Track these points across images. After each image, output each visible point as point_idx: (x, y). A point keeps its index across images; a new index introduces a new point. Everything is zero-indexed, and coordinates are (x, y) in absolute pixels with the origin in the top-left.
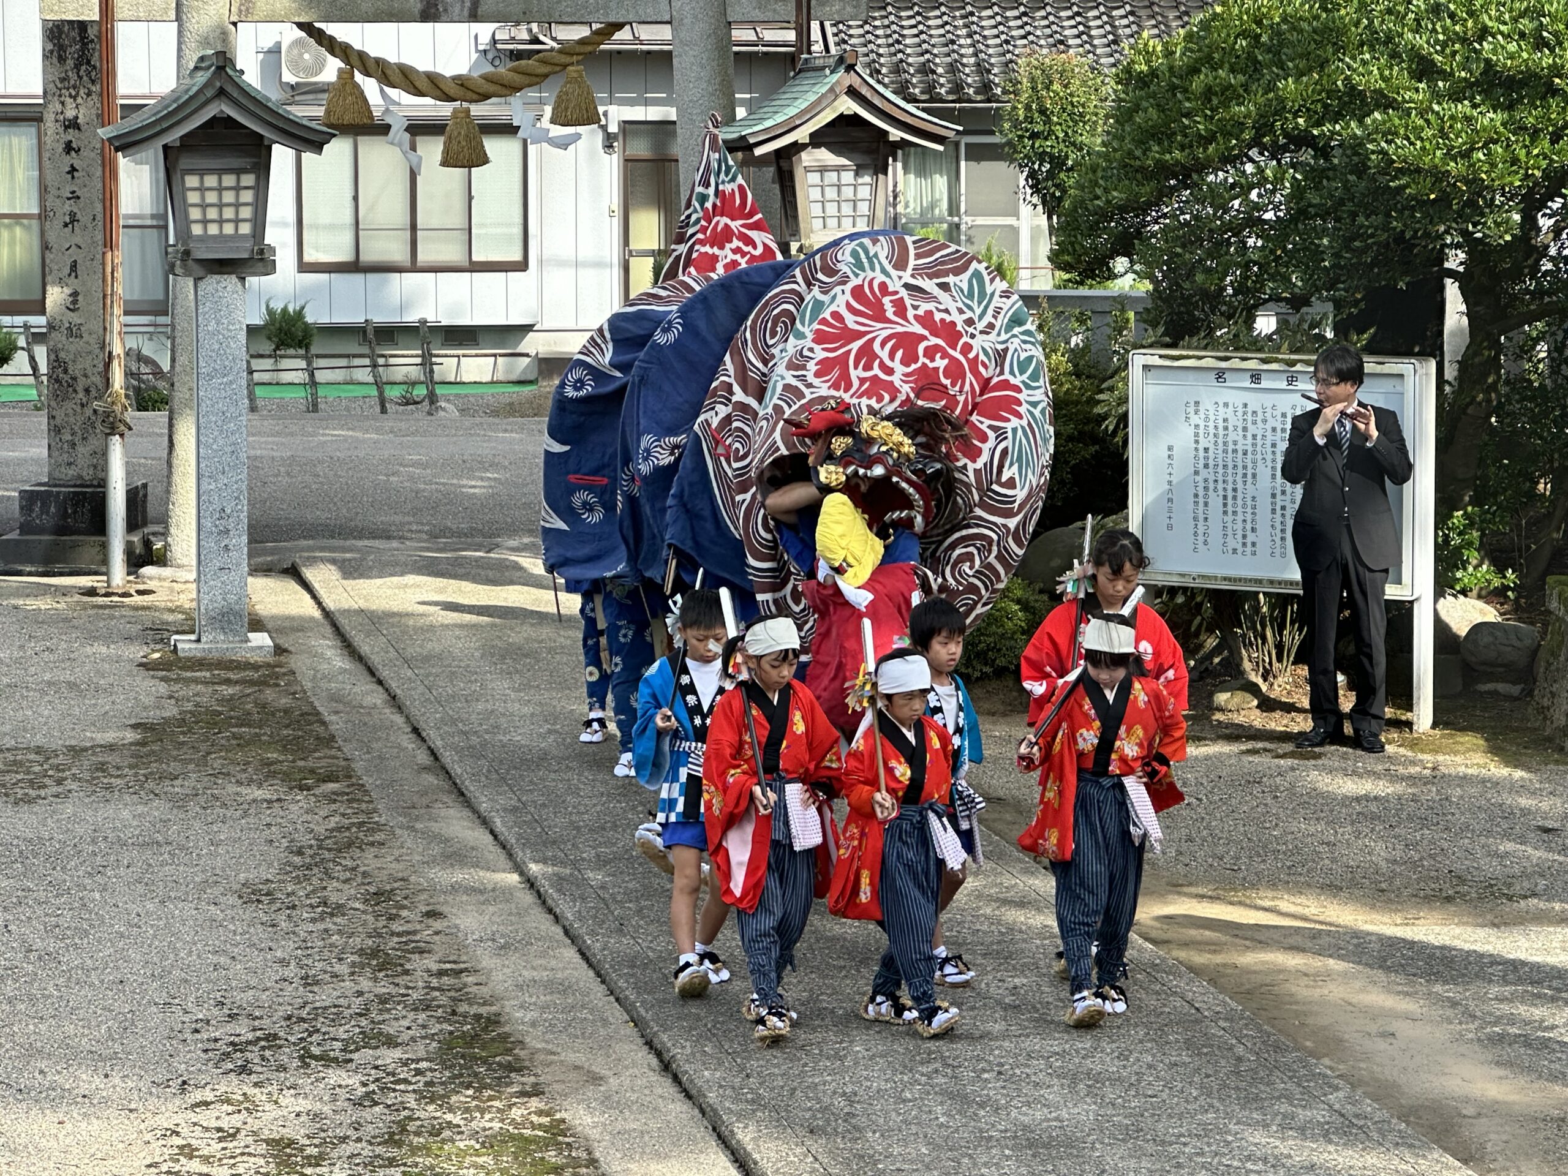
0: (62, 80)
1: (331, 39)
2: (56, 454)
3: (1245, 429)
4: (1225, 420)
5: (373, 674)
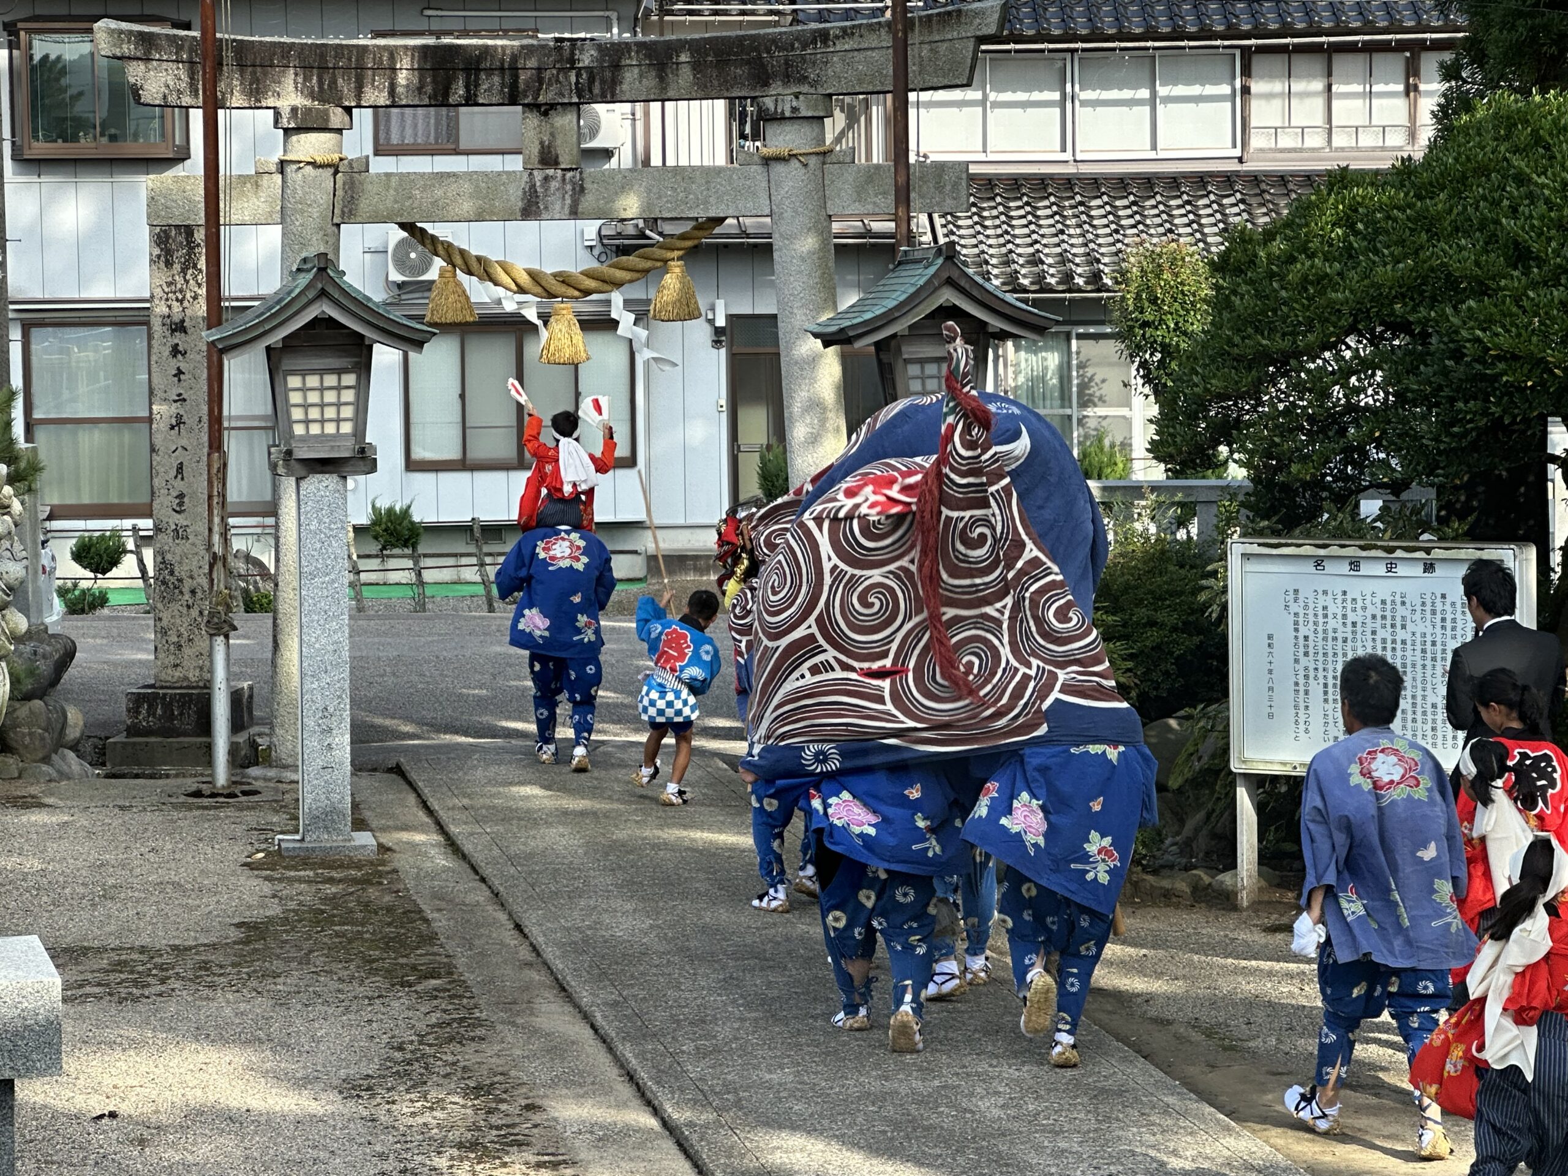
0: (169, 284)
1: (434, 239)
2: (162, 655)
3: (1344, 616)
4: (1325, 608)
5: (476, 872)
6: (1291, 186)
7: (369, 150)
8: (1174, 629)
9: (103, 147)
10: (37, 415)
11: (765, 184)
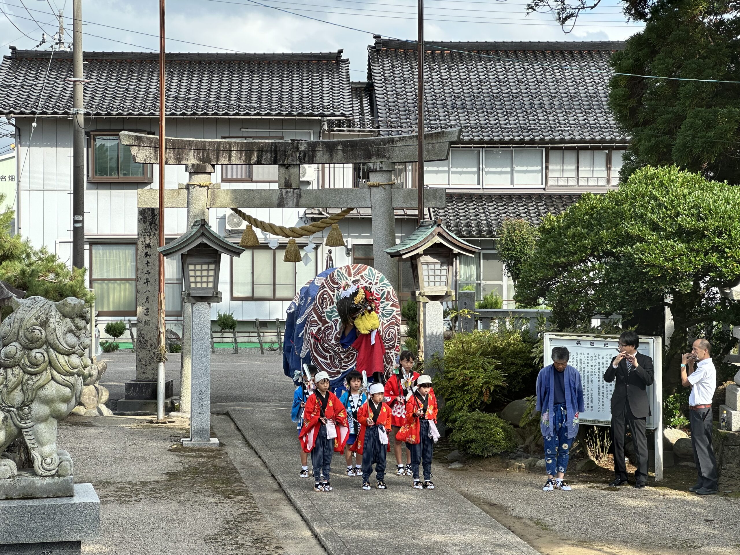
0: (145, 229)
1: (244, 214)
2: (139, 369)
3: (588, 363)
4: (580, 359)
5: (257, 454)
6: (563, 199)
7: (219, 180)
8: (522, 366)
9: (121, 178)
10: (94, 277)
11: (369, 196)
